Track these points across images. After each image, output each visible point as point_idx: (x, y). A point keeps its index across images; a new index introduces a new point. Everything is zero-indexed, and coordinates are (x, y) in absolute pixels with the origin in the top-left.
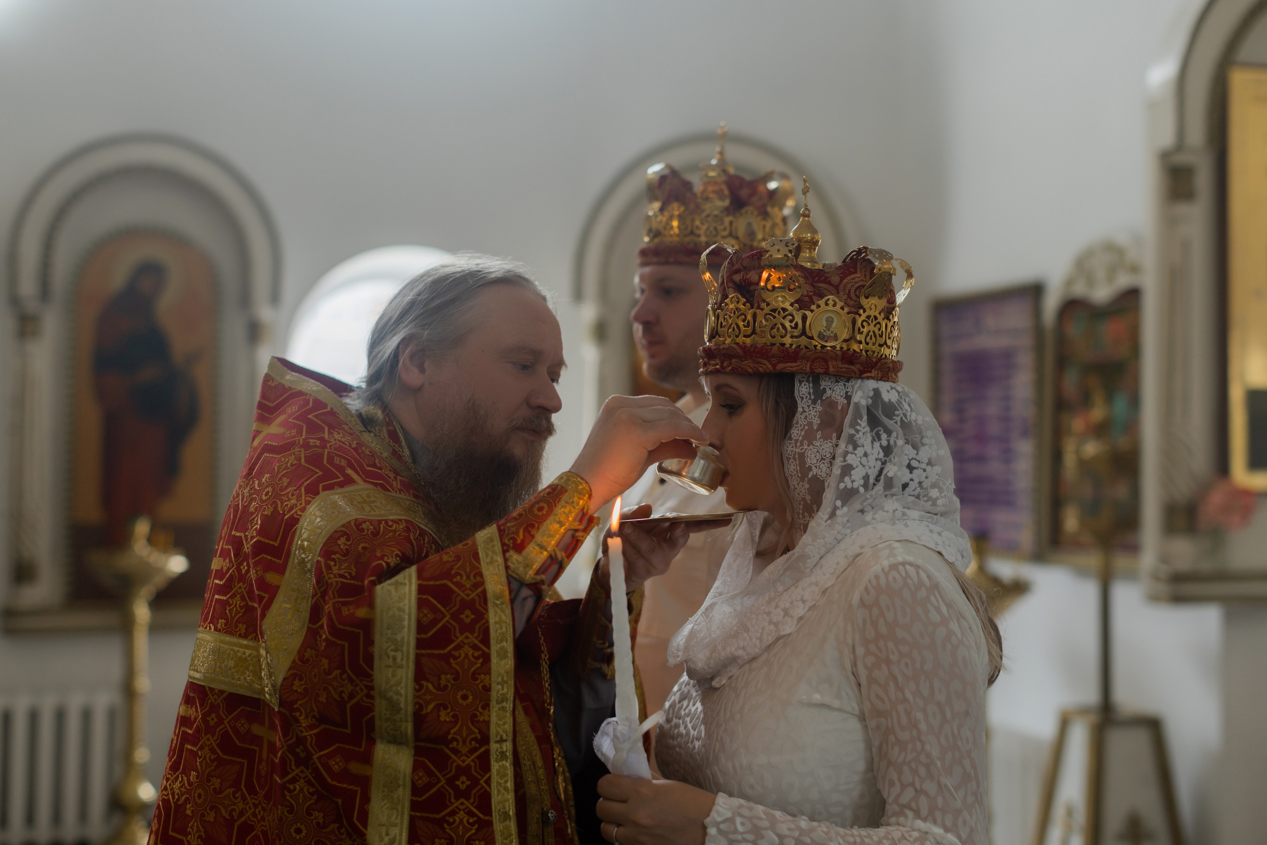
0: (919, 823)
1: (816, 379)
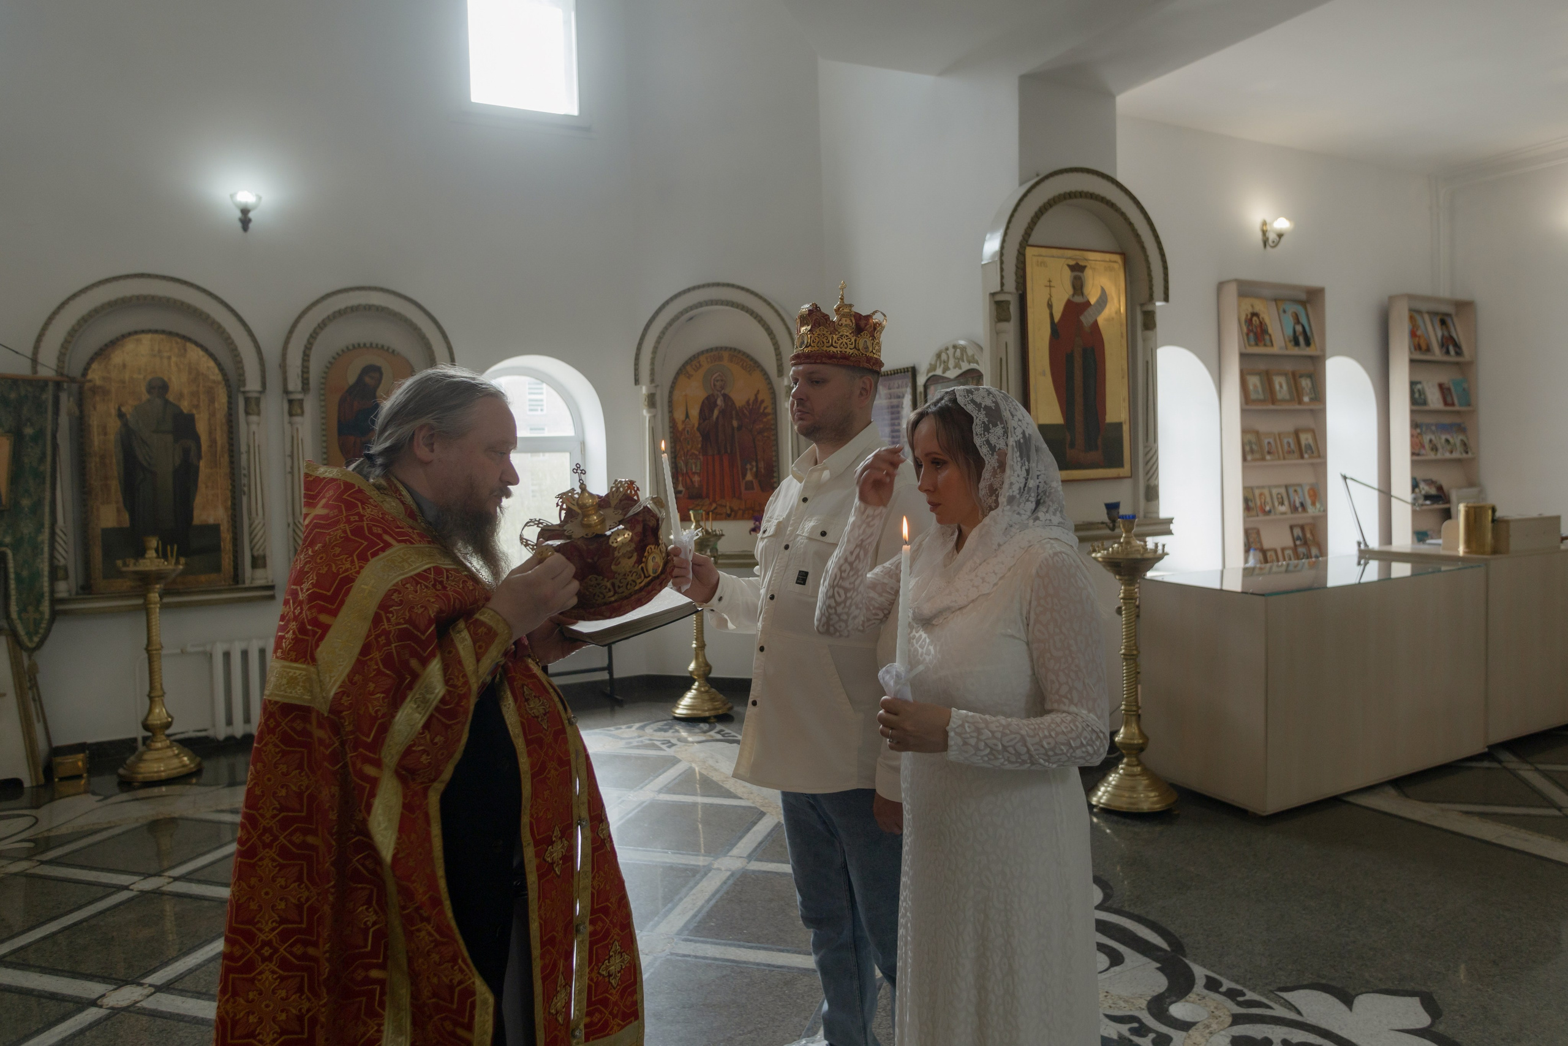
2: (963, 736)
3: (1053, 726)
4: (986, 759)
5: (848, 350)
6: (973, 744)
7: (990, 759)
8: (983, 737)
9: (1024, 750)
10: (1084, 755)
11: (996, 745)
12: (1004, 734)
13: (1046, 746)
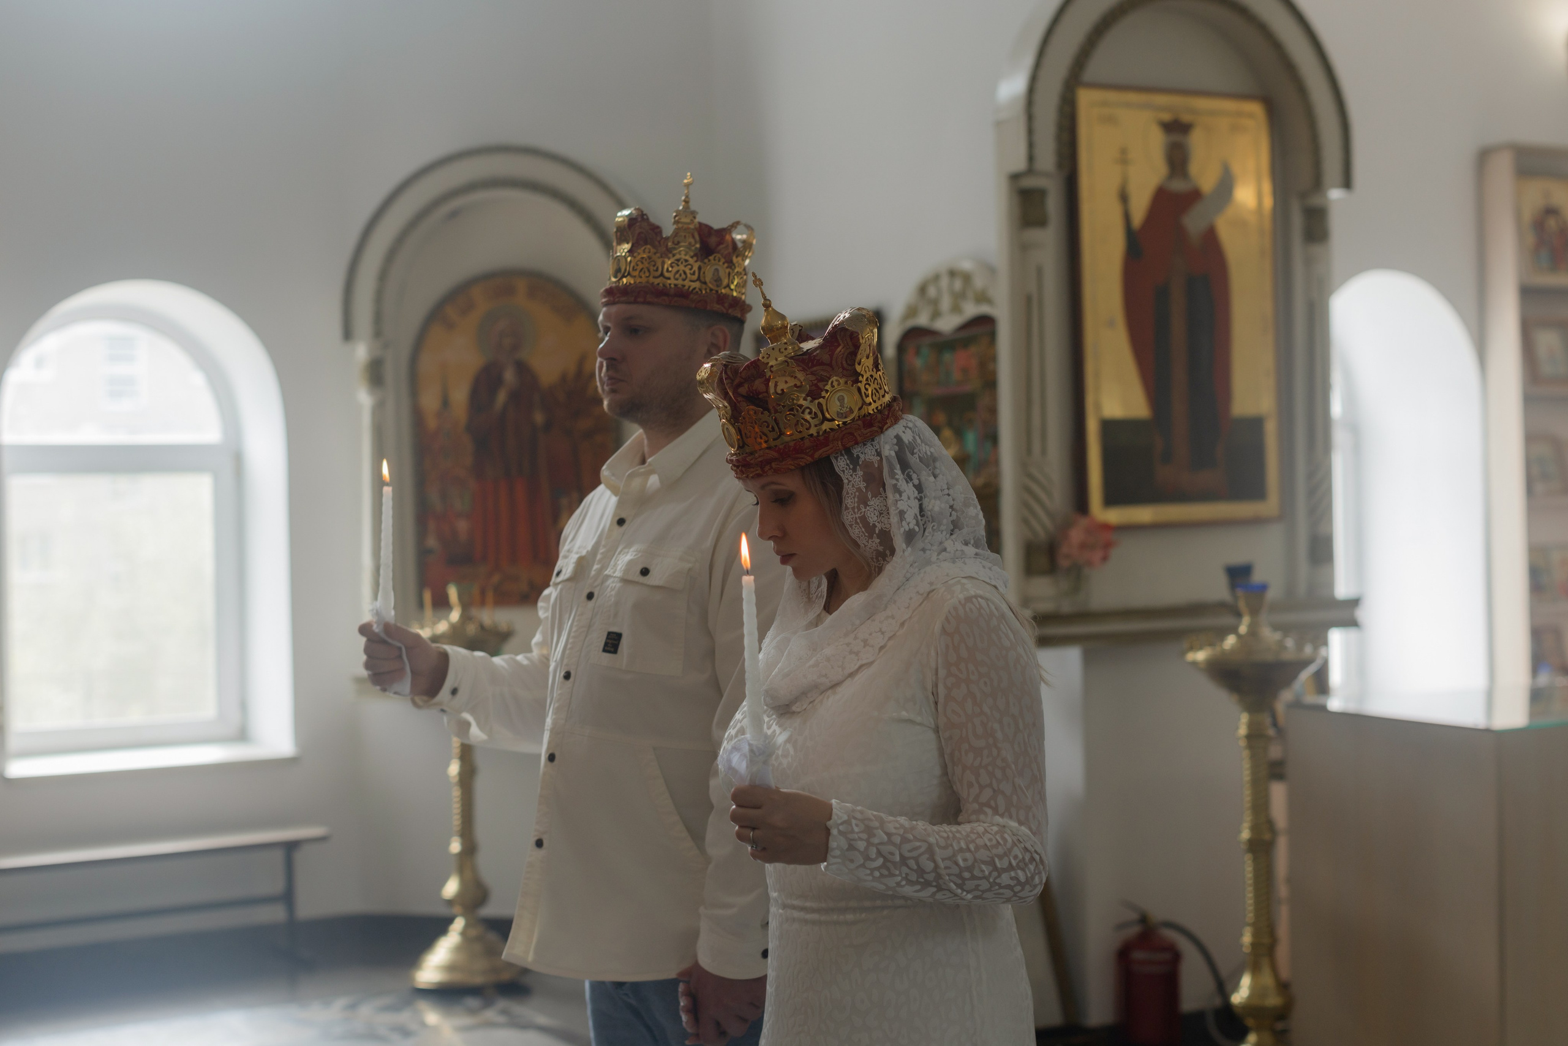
0: (998, 819)
1: (848, 451)
2: (850, 836)
3: (973, 836)
4: (877, 874)
5: (687, 283)
6: (862, 849)
7: (882, 875)
8: (876, 841)
9: (929, 866)
10: (1012, 883)
11: (892, 854)
12: (905, 840)
13: (961, 863)
